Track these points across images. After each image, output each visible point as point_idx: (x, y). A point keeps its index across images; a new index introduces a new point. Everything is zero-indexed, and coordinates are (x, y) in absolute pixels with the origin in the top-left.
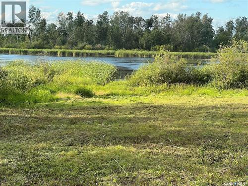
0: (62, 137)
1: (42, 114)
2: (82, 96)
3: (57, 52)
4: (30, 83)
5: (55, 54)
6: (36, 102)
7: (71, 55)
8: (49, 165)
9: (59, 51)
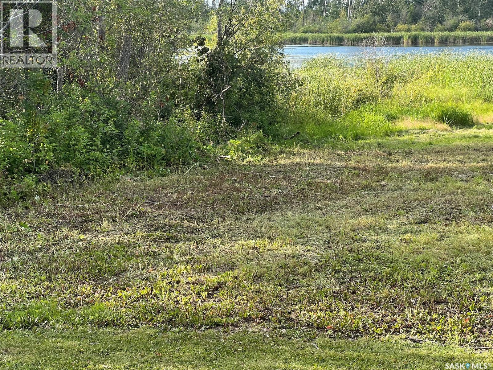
0: (406, 207)
1: (369, 162)
2: (451, 126)
3: (401, 38)
4: (346, 101)
5: (397, 42)
6: (357, 137)
7: (429, 42)
8: (379, 259)
9: (406, 35)
